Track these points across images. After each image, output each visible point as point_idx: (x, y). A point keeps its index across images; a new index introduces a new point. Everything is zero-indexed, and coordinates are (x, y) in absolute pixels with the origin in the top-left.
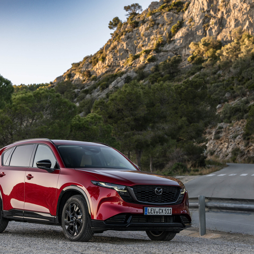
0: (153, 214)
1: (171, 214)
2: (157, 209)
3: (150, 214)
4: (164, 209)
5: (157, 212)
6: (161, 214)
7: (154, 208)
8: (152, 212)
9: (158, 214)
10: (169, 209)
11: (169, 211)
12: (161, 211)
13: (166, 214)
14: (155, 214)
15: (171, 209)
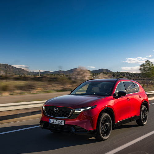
0: (53, 123)
1: (64, 125)
2: (55, 121)
3: (52, 123)
4: (59, 121)
5: (55, 122)
6: (57, 124)
7: (54, 120)
8: (53, 122)
9: (56, 123)
10: (62, 121)
11: (62, 122)
12: (57, 122)
13: (61, 124)
14: (54, 123)
15: (64, 121)
